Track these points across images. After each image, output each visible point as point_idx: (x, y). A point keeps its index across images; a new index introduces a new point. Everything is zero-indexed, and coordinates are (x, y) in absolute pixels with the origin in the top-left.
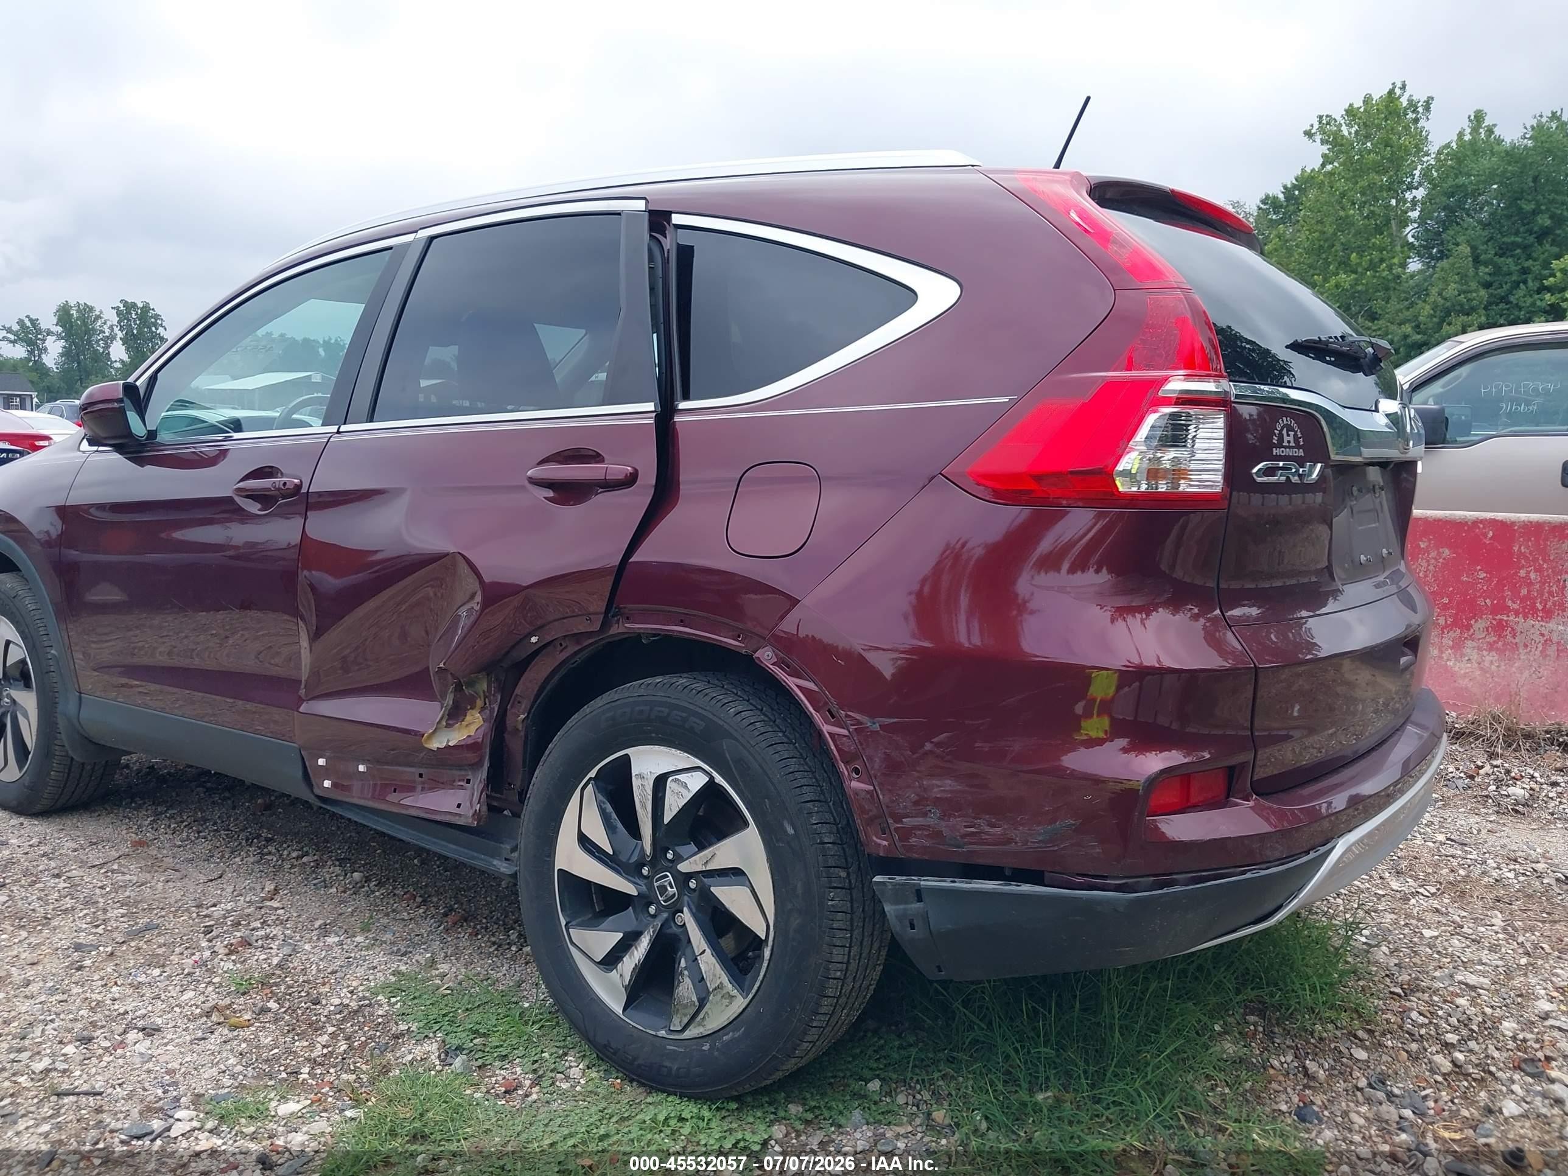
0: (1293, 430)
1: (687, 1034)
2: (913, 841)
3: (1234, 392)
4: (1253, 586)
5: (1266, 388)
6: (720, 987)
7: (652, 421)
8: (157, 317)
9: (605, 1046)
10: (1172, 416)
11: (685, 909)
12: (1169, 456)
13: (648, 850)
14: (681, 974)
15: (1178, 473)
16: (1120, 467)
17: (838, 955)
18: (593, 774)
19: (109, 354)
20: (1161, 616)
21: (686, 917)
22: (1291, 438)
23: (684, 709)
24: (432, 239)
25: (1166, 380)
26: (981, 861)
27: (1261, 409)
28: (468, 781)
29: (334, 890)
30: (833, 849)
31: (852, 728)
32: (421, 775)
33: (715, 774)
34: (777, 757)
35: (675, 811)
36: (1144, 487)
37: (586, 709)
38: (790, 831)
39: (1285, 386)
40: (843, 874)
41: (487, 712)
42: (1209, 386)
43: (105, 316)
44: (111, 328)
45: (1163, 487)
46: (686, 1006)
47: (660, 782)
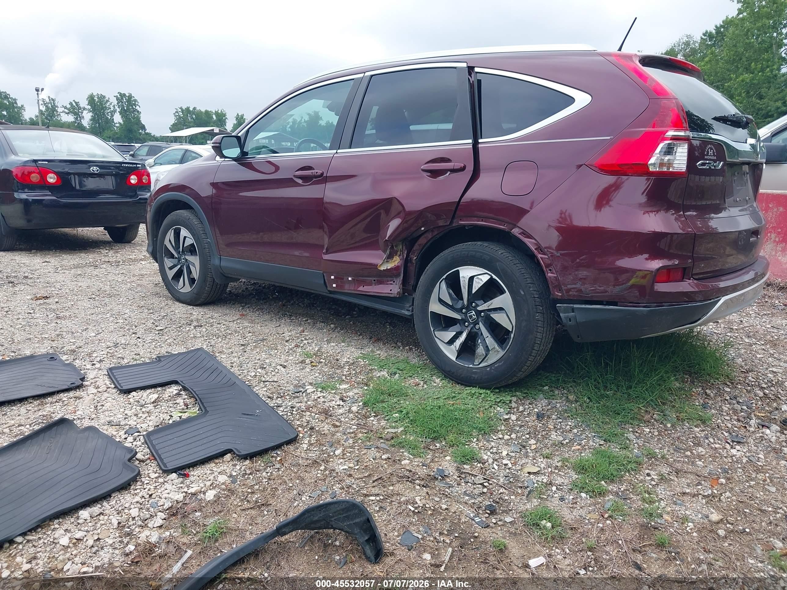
0: (712, 149)
1: (481, 365)
2: (571, 293)
3: (692, 135)
4: (695, 204)
5: (703, 134)
6: (494, 348)
7: (471, 147)
8: (135, 101)
9: (449, 371)
10: (669, 144)
11: (480, 323)
12: (667, 158)
13: (466, 303)
14: (479, 345)
15: (670, 164)
16: (650, 162)
17: (539, 335)
18: (444, 277)
19: (113, 119)
20: (662, 214)
21: (481, 326)
22: (712, 153)
23: (481, 252)
24: (372, 76)
25: (667, 131)
26: (595, 299)
27: (701, 142)
28: (394, 282)
29: (325, 330)
30: (538, 300)
31: (549, 255)
32: (374, 280)
33: (493, 275)
34: (517, 268)
35: (477, 289)
36: (657, 169)
37: (441, 254)
38: (523, 293)
39: (710, 133)
40: (541, 308)
41: (401, 256)
42: (682, 133)
43: (111, 101)
44: (114, 106)
45: (665, 169)
46: (480, 356)
47: (471, 279)
